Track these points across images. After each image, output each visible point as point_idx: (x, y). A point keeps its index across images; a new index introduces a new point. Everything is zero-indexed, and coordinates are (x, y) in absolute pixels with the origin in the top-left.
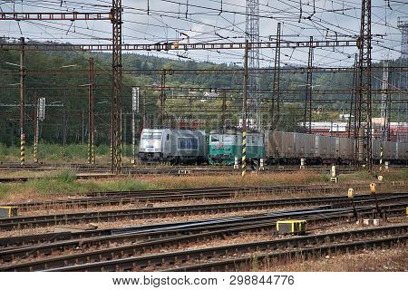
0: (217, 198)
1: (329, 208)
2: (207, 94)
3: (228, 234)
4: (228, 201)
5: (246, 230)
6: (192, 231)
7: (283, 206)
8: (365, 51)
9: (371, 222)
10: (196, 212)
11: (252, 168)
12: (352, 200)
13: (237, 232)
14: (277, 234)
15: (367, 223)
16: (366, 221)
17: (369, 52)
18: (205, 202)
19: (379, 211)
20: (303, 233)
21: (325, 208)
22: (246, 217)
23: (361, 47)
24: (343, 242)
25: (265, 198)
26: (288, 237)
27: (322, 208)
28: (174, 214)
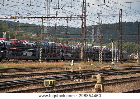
0: (29, 71)
1: (67, 75)
2: (33, 35)
3: (25, 85)
4: (32, 72)
5: (33, 84)
6: (12, 84)
7: (51, 74)
8: (84, 21)
9: (79, 81)
10: (18, 77)
11: (44, 61)
12: (72, 72)
13: (29, 85)
14: (43, 85)
15: (78, 81)
16: (77, 80)
17: (85, 22)
18: (23, 73)
19: (82, 77)
20: (53, 85)
21: (65, 75)
22: (35, 79)
23: (82, 20)
24: (67, 88)
25: (46, 71)
26: (48, 86)
27: (64, 75)
28: (10, 78)
